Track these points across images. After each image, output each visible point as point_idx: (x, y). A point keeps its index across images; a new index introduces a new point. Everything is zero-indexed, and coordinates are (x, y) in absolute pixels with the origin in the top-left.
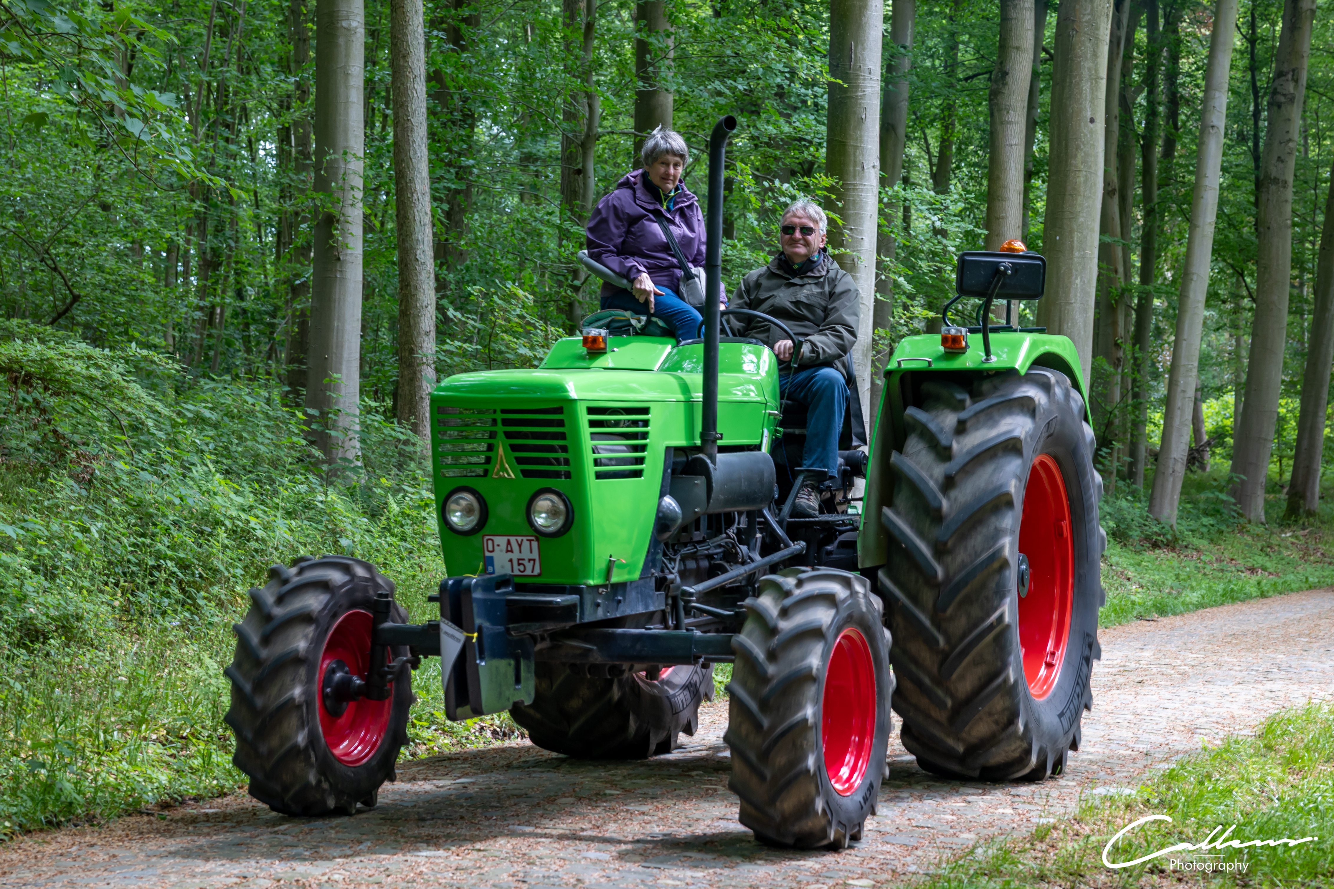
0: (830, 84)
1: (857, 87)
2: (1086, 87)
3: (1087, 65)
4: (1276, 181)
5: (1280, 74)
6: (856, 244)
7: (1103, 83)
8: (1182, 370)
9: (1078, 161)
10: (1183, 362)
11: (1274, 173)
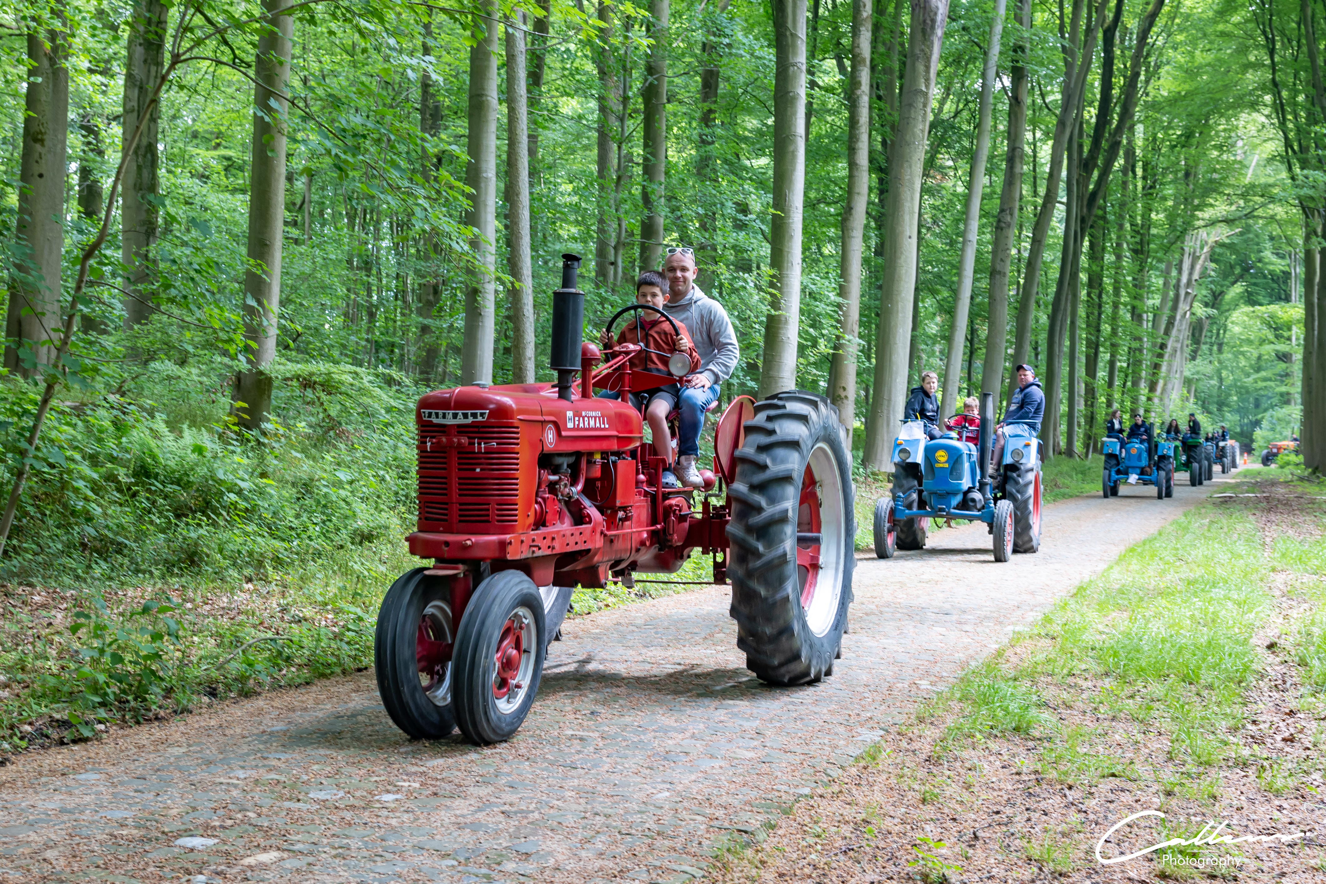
0: (773, 215)
1: (789, 217)
2: (907, 217)
3: (907, 205)
4: (999, 272)
5: (1002, 211)
6: (788, 309)
7: (916, 216)
8: (950, 383)
9: (902, 261)
10: (951, 377)
11: (998, 268)
